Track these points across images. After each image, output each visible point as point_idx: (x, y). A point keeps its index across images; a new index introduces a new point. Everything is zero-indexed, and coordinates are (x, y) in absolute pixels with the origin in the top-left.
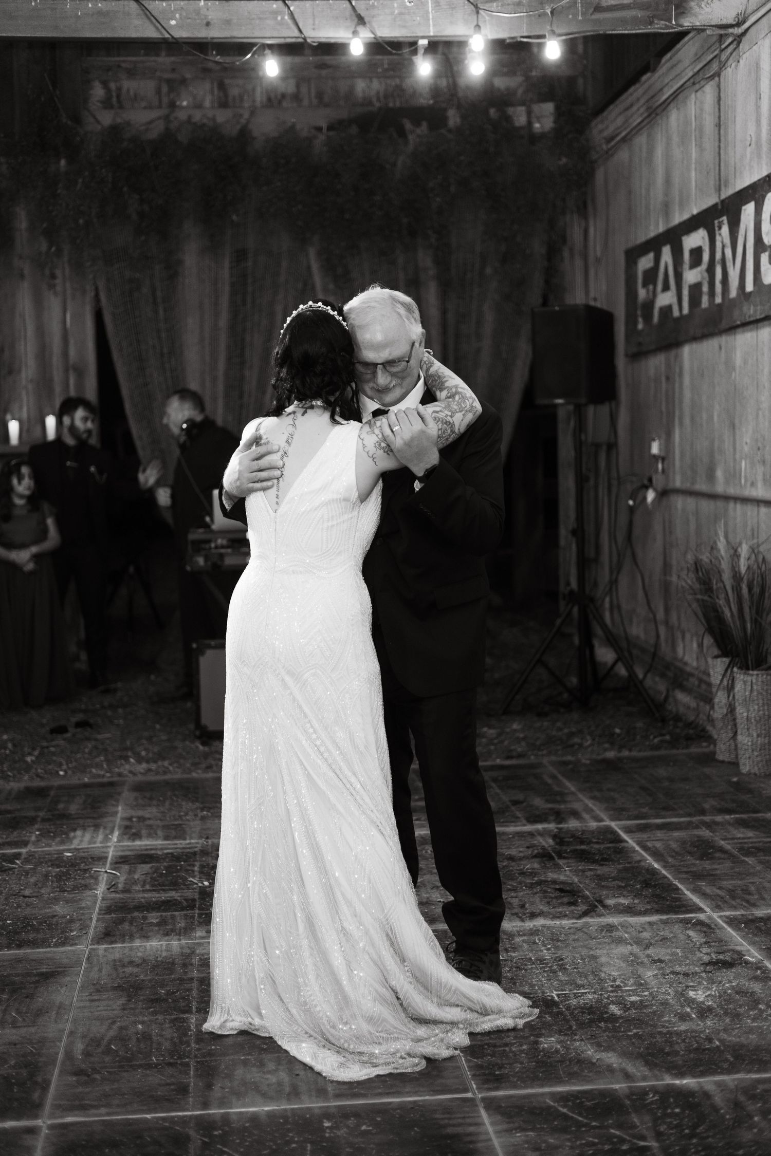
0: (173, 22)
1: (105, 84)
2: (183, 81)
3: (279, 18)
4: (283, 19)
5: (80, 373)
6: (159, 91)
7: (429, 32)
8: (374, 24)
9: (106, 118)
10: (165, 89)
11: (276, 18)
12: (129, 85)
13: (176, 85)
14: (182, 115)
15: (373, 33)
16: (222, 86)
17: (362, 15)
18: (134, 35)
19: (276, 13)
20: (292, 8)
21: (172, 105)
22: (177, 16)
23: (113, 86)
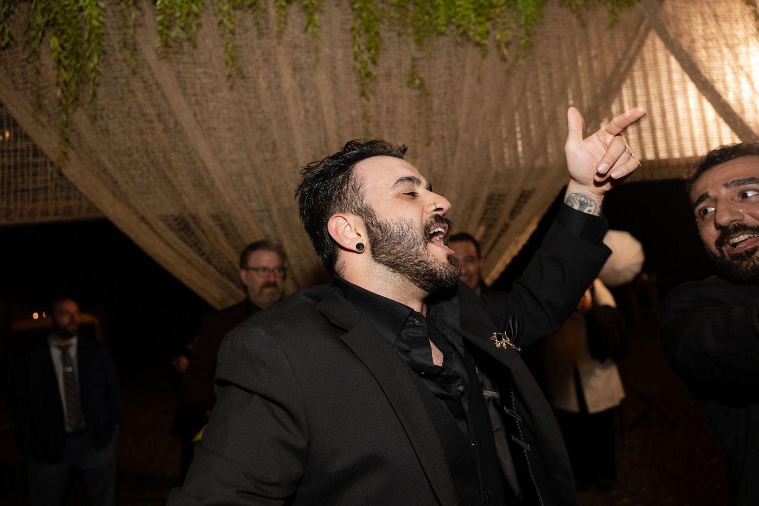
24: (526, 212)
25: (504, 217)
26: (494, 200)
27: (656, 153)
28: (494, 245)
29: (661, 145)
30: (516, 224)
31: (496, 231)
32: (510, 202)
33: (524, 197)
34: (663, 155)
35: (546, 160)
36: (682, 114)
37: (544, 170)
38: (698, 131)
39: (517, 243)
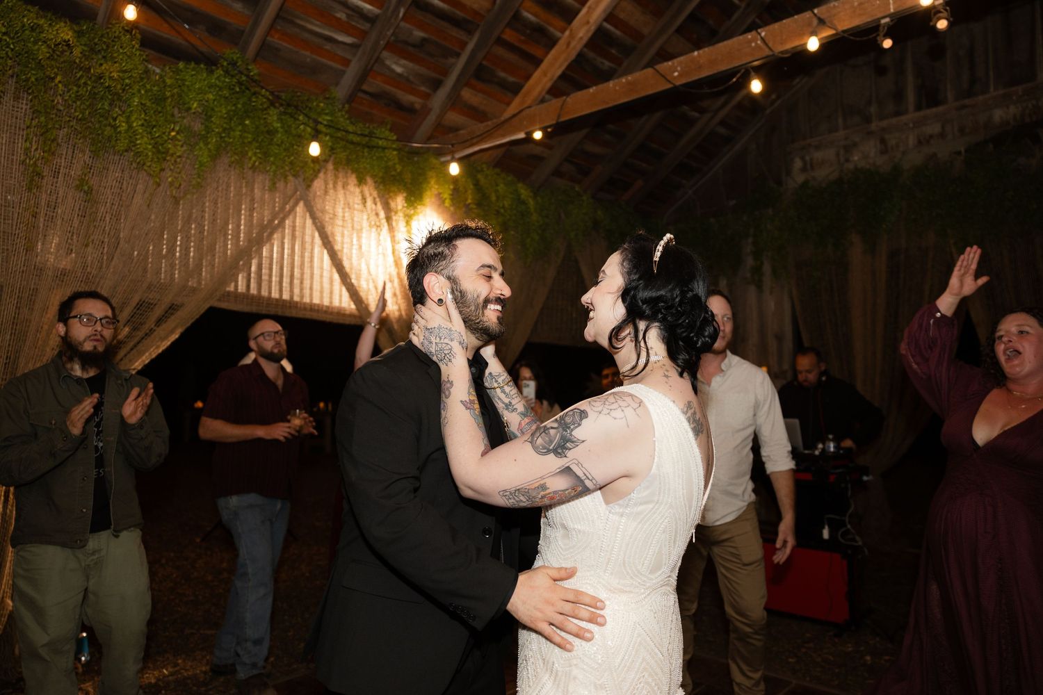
0: (676, 74)
1: (803, 158)
2: (855, 145)
3: (753, 44)
4: (756, 44)
5: (779, 338)
6: (838, 155)
7: (890, 9)
8: (836, 22)
9: (800, 178)
10: (842, 152)
11: (751, 46)
12: (818, 155)
13: (848, 149)
14: (851, 166)
15: (835, 29)
16: (883, 141)
17: (822, 17)
18: (650, 92)
19: (750, 42)
20: (763, 34)
21: (847, 160)
22: (679, 69)
23: (807, 158)
24: (170, 323)
25: (150, 323)
26: (143, 307)
27: (292, 296)
28: (135, 346)
29: (297, 291)
30: (160, 331)
31: (140, 334)
32: (158, 312)
33: (172, 309)
34: (296, 298)
35: (199, 283)
36: (316, 271)
37: (194, 290)
38: (326, 285)
39: (158, 347)
